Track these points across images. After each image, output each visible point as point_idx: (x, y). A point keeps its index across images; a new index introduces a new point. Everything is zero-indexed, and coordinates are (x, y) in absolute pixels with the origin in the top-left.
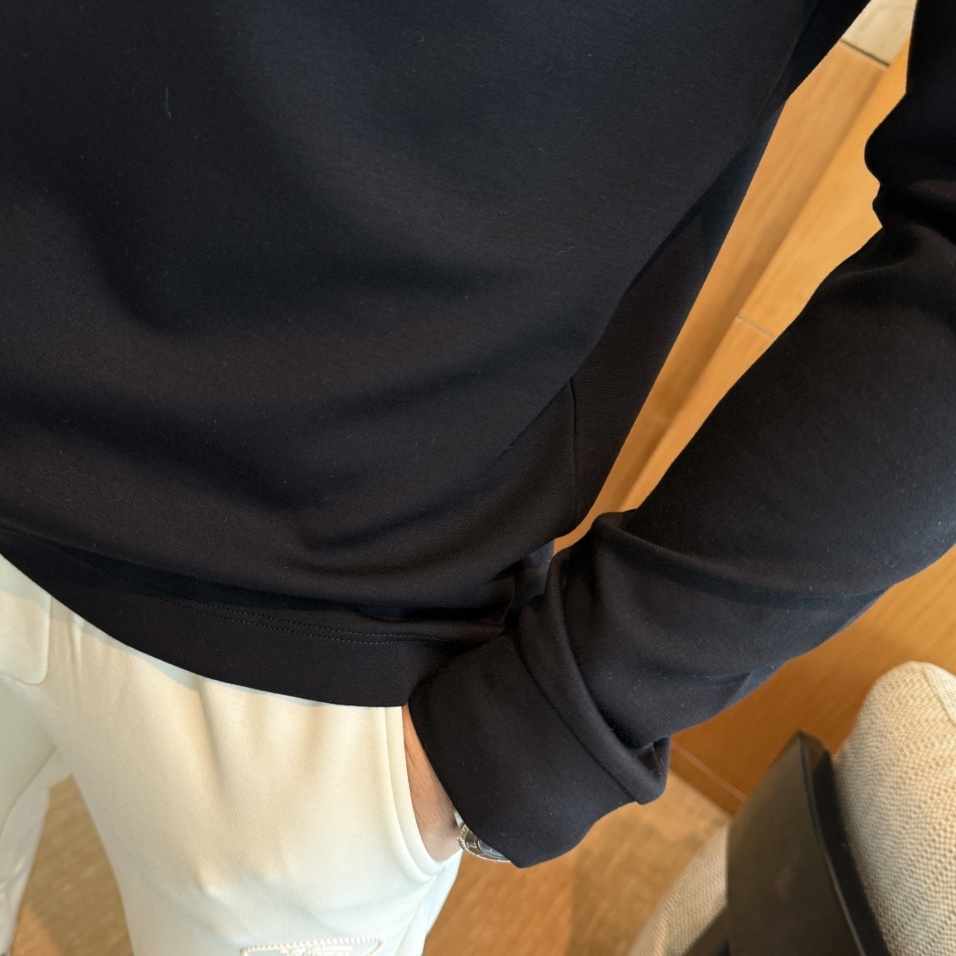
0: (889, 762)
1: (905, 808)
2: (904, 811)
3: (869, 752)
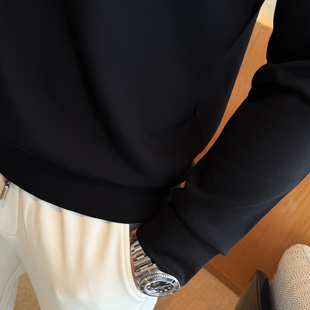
2: (292, 301)
3: (281, 278)
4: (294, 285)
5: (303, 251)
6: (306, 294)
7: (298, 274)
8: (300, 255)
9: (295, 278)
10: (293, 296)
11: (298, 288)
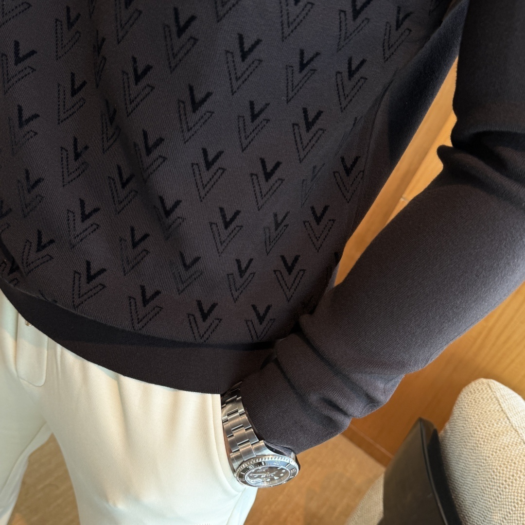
0: (469, 435)
3: (459, 429)
5: (490, 387)
7: (485, 423)
8: (485, 395)
10: (478, 455)
11: (486, 444)
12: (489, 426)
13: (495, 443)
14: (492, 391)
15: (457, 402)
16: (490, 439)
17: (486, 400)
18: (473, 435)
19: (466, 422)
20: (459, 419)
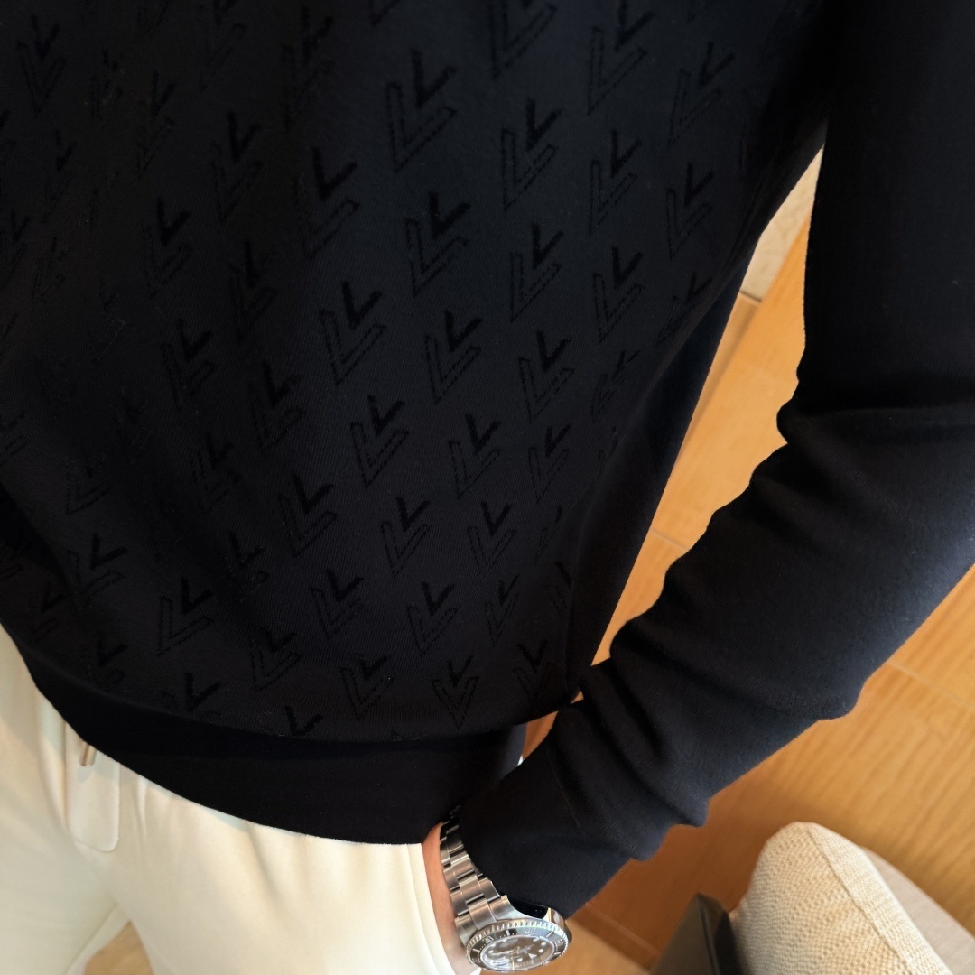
0: (784, 921)
1: (802, 964)
2: (801, 967)
3: (766, 911)
4: (804, 928)
5: (812, 839)
6: (835, 948)
7: (809, 900)
8: (806, 851)
9: (804, 910)
10: (802, 954)
11: (813, 935)
12: (816, 904)
13: (828, 933)
14: (815, 843)
15: (759, 864)
16: (819, 926)
17: (807, 859)
18: (791, 921)
19: (778, 899)
20: (764, 894)
